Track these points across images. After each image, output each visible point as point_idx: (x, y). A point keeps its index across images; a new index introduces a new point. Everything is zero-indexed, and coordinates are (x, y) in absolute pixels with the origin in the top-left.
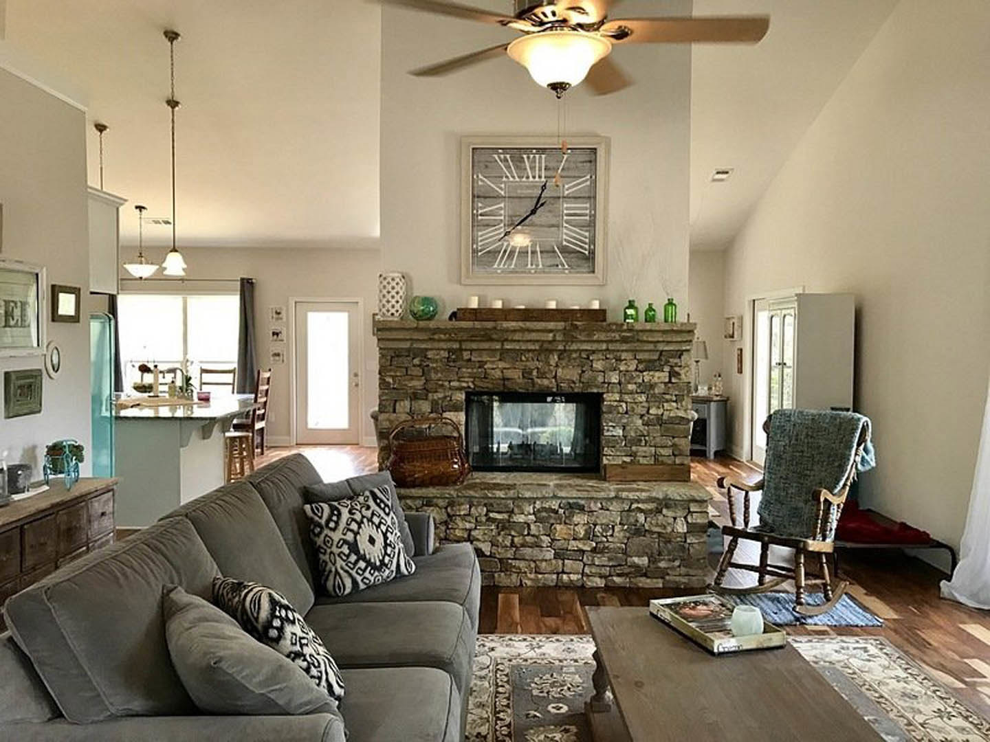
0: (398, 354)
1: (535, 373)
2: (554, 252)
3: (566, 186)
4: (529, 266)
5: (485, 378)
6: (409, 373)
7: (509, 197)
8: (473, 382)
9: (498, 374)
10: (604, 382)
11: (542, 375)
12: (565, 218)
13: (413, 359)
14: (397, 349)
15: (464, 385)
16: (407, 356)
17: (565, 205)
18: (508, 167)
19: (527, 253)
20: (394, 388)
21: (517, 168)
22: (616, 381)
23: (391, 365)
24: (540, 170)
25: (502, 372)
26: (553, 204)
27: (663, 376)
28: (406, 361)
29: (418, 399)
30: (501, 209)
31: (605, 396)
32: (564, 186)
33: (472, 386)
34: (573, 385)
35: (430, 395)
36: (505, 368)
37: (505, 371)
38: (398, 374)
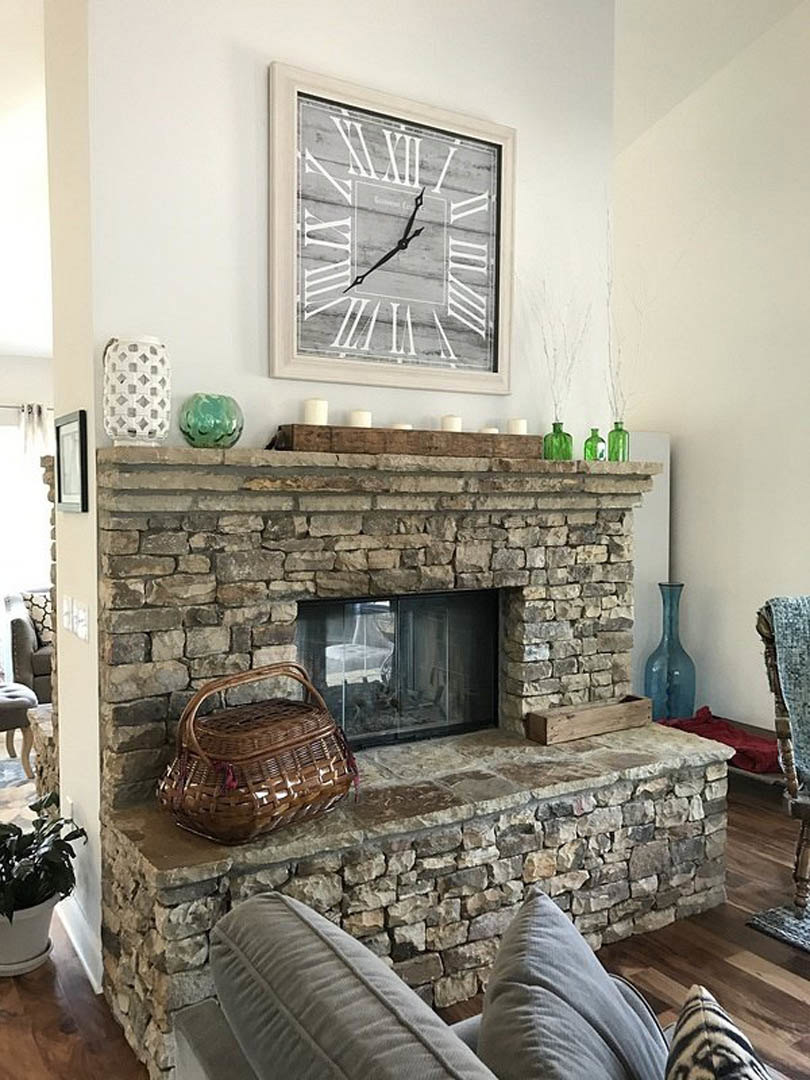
0: (154, 525)
1: (421, 556)
2: (434, 327)
3: (454, 206)
4: (394, 350)
5: (335, 570)
6: (182, 567)
7: (359, 208)
8: (313, 580)
9: (358, 560)
10: (524, 568)
11: (432, 560)
12: (452, 265)
13: (191, 535)
14: (153, 514)
15: (297, 587)
16: (176, 530)
17: (452, 242)
18: (359, 149)
19: (392, 323)
20: (146, 605)
21: (373, 152)
22: (542, 565)
23: (138, 552)
24: (412, 166)
25: (367, 558)
26: (432, 236)
27: (599, 552)
28: (174, 542)
29: (199, 624)
30: (344, 228)
31: (525, 592)
32: (449, 205)
33: (312, 590)
34: (479, 575)
35: (228, 613)
36: (370, 550)
37: (370, 554)
38: (157, 572)
